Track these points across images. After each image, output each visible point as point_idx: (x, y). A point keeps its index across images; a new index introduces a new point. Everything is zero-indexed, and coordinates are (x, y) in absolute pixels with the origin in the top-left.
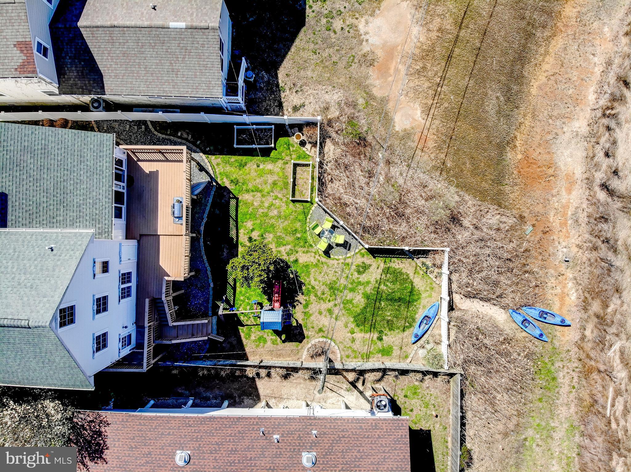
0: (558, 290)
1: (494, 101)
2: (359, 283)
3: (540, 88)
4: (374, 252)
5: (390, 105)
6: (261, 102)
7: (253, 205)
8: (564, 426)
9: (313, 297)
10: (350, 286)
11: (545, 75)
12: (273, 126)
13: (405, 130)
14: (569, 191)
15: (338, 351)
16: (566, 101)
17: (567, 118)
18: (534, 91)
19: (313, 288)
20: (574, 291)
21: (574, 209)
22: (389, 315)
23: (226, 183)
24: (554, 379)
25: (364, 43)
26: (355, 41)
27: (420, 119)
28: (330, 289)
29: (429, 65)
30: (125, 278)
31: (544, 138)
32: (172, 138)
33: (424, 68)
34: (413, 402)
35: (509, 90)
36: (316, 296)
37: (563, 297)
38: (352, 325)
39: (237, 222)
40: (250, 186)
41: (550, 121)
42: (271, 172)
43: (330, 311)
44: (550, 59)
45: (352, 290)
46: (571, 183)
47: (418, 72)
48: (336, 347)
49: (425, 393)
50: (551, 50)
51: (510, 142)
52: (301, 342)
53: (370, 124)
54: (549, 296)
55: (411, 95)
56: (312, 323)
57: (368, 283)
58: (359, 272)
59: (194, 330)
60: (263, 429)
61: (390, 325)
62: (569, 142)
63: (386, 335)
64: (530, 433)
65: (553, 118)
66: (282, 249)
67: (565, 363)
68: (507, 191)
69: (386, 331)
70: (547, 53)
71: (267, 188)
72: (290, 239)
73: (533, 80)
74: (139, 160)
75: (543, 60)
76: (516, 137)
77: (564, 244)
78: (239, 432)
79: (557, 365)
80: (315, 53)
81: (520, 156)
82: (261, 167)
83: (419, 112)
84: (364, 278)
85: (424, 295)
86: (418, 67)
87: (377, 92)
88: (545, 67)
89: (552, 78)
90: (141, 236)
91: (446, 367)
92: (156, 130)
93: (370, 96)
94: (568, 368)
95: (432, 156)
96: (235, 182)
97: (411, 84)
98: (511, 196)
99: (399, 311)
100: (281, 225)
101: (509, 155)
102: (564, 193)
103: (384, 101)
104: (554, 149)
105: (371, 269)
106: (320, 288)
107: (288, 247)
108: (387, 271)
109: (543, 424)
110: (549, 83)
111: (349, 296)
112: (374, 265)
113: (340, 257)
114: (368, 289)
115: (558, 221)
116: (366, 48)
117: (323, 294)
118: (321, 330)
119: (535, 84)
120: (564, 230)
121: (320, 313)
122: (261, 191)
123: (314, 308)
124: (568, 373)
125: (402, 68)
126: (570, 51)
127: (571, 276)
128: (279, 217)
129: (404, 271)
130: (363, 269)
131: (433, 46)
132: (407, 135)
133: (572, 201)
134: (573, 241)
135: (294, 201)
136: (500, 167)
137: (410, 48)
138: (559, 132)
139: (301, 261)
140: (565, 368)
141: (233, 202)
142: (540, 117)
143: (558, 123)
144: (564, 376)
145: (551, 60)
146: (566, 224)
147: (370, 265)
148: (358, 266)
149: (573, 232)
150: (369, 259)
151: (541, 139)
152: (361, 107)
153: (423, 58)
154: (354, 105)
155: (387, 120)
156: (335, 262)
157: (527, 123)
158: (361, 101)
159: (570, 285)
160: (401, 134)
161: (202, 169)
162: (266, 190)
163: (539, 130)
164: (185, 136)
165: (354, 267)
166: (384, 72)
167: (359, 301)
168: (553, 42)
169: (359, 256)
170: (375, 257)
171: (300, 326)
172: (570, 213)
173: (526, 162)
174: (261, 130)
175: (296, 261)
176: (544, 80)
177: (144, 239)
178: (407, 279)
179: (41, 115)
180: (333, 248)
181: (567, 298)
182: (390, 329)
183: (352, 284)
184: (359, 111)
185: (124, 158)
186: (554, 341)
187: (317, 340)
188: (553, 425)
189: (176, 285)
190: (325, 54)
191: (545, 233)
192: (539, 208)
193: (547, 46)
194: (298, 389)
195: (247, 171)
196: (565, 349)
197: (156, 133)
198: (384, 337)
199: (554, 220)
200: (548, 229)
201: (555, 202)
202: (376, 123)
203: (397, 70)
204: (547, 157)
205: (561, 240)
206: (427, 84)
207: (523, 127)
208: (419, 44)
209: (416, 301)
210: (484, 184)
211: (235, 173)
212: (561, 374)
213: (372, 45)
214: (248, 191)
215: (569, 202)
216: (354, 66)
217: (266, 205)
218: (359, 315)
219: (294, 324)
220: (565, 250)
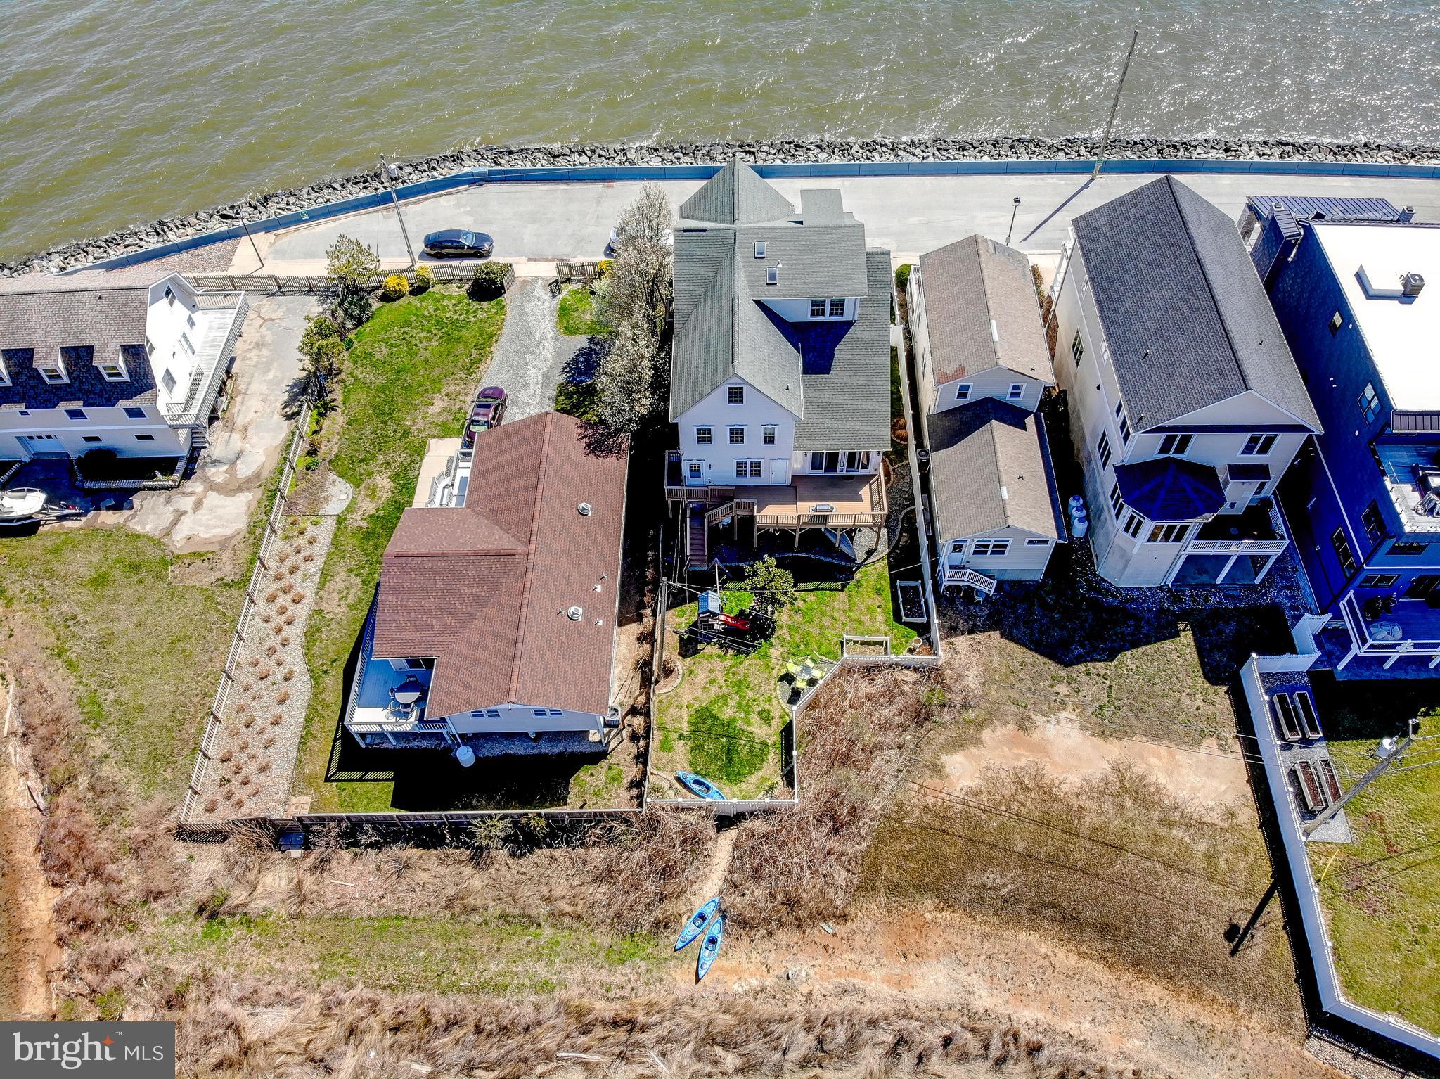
0: (745, 965)
1: (999, 881)
2: (748, 713)
3: (1029, 944)
4: (787, 731)
5: (974, 750)
6: (952, 609)
7: (834, 601)
8: (554, 977)
9: (729, 663)
10: (744, 702)
11: (1049, 953)
12: (925, 620)
13: (944, 767)
14: (887, 980)
15: (666, 690)
16: (1015, 979)
17: (992, 979)
18: (1022, 936)
19: (741, 663)
20: (747, 988)
21: (861, 987)
22: (710, 746)
23: (857, 576)
24: (622, 961)
25: (1045, 718)
26: (1045, 708)
27: (961, 786)
28: (740, 681)
29: (1032, 795)
30: (756, 469)
31: (958, 948)
32: (899, 527)
33: (1027, 789)
34: (602, 777)
35: (1017, 902)
36: (731, 667)
37: (737, 973)
38: (697, 705)
39: (817, 589)
40: (855, 599)
41: (983, 957)
42: (873, 619)
43: (713, 681)
44: (1073, 960)
45: (739, 706)
46: (899, 983)
47: (1020, 782)
48: (671, 688)
49: (612, 793)
50: (1087, 962)
51: (946, 902)
52: (679, 654)
53: (943, 725)
54: (737, 954)
55: (990, 774)
56: (699, 662)
57: (749, 723)
58: (761, 713)
59: (697, 545)
60: (606, 578)
61: (696, 749)
62: (956, 981)
63: (686, 744)
64: (548, 932)
65: (988, 961)
66: (785, 631)
67: (644, 978)
68: (878, 899)
69: (690, 744)
70: (1082, 956)
71: (853, 615)
72: (798, 639)
73: (1038, 936)
74: (871, 485)
75: (1069, 951)
76: (953, 912)
77: (812, 973)
78: (605, 558)
79: (642, 964)
80: (1021, 665)
81: (928, 916)
82: (878, 610)
83: (969, 783)
84: (754, 718)
85: (735, 788)
86: (1027, 782)
87: (986, 734)
88: (1061, 953)
89: (1046, 961)
90: (795, 487)
91: (649, 800)
92: (906, 514)
93: (981, 725)
94: (636, 980)
95: (914, 800)
96: (858, 585)
97: (1003, 774)
98: (873, 905)
99: (715, 758)
100: (813, 630)
101: (928, 903)
102: (883, 972)
103: (978, 742)
104: (945, 960)
105: (766, 727)
106: (741, 670)
107: (788, 637)
108: (764, 745)
109: (559, 949)
110: (1039, 957)
111: (732, 703)
112: (771, 731)
113: (778, 692)
114: (740, 724)
115: (843, 965)
116: (1039, 720)
117: (733, 674)
118: (691, 672)
119: (1033, 937)
120: (831, 973)
121: (711, 671)
122: (850, 609)
123: (717, 664)
124: (630, 981)
125: (1023, 763)
126: (1090, 988)
127: (767, 983)
128: (822, 627)
129: (765, 765)
130: (766, 718)
131: (1057, 800)
132: (938, 771)
133: (873, 984)
134: (817, 987)
135: (842, 643)
136: (911, 889)
137: (1051, 773)
138: (970, 968)
139: (772, 650)
140: (636, 976)
141: (838, 585)
142: (986, 944)
143: (983, 967)
144: (626, 975)
145: (1073, 963)
146: (839, 975)
147: (770, 726)
148: (769, 712)
149: (830, 987)
150: (777, 726)
151: (957, 945)
152: (964, 714)
153: (1040, 788)
154: (965, 707)
155: (955, 745)
156: (772, 686)
157: (976, 927)
158: (972, 715)
159: (754, 982)
160: (938, 763)
161: (870, 553)
162: (852, 614)
163: (969, 941)
164: (903, 540)
165: (767, 707)
166: (1012, 742)
167: (727, 713)
168: (1099, 967)
169: (781, 713)
170: (781, 732)
171: (696, 652)
172: (856, 981)
173: (922, 924)
174: (921, 609)
175: (772, 645)
176: (1043, 951)
177: (793, 490)
178: (753, 768)
179: (908, 413)
180: (790, 684)
181: (735, 978)
182: (692, 749)
183: (747, 705)
184: (959, 712)
185: (870, 471)
186: (675, 961)
187: (680, 668)
188: (557, 961)
189: (748, 521)
190: (1022, 675)
191: (826, 948)
192: (859, 941)
193: (1092, 957)
194: (625, 651)
195: (871, 596)
196: (665, 976)
197: (903, 513)
198: (683, 742)
199: (844, 960)
200: (830, 952)
201: (868, 961)
202: (949, 733)
203: (1018, 757)
204: (933, 951)
205: (817, 969)
206: (1007, 793)
207: (969, 921)
208: (1057, 782)
209: (728, 779)
210: (885, 868)
211: (868, 584)
212: (628, 970)
213: (1045, 728)
214: (849, 596)
215: (871, 980)
216: (1014, 709)
217: (835, 615)
218: (710, 712)
219: (700, 647)
220: (803, 974)
